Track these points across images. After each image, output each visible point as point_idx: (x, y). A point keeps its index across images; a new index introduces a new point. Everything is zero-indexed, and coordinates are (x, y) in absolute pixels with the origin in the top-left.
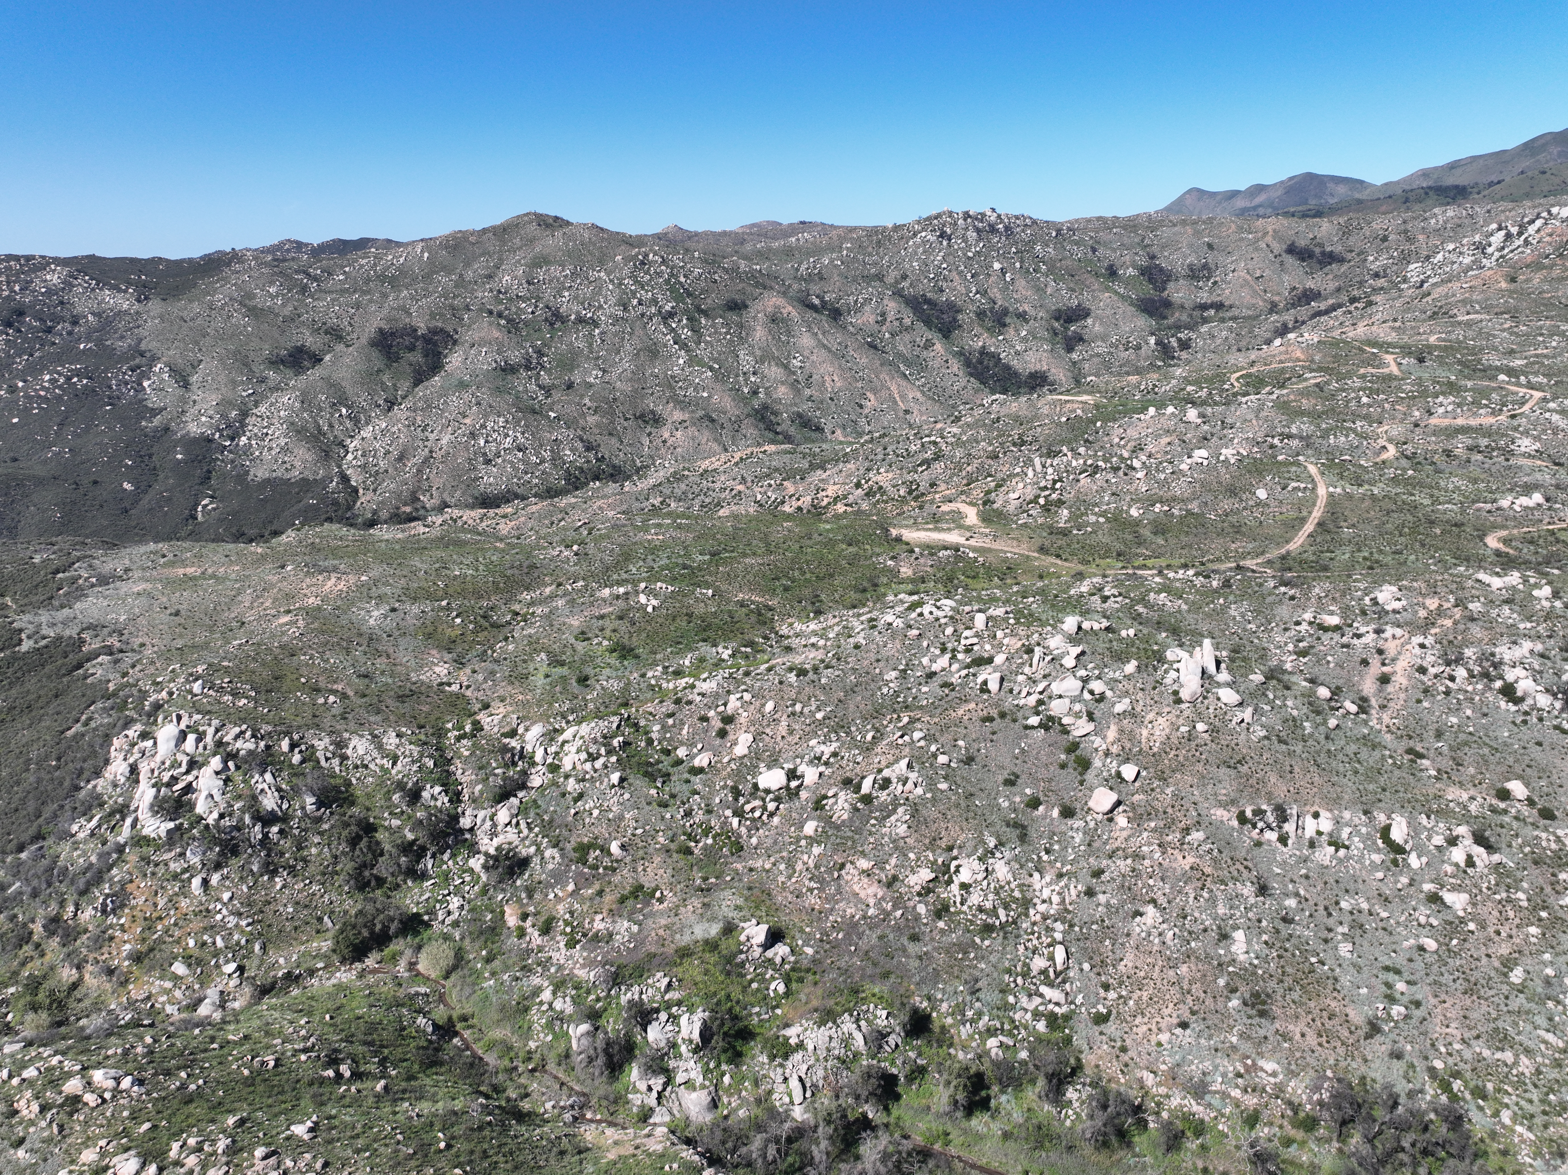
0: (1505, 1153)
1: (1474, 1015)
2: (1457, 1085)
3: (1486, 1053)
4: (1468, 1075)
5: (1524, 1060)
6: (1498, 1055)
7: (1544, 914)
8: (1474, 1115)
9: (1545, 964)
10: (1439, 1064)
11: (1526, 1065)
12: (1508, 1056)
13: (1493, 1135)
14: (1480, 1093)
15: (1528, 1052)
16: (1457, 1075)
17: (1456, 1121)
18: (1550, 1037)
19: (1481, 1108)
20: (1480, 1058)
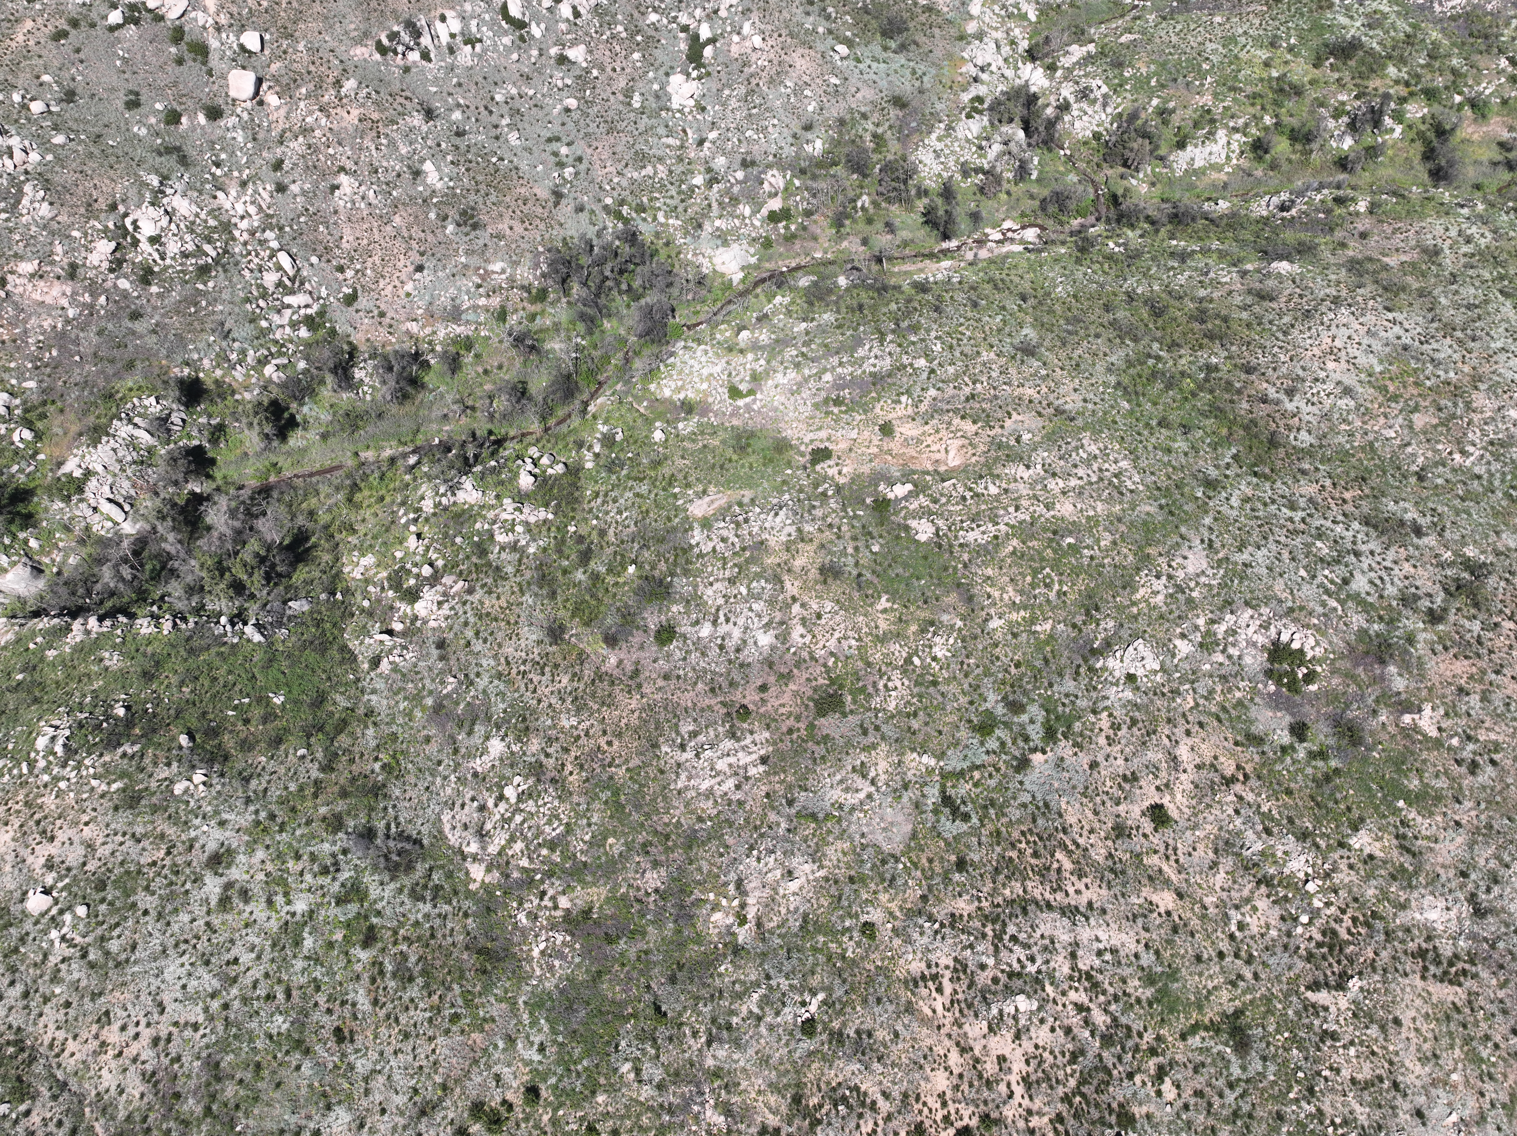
0: (667, 244)
1: (619, 149)
2: (625, 210)
3: (635, 175)
4: (629, 199)
5: (660, 167)
6: (644, 173)
7: (639, 38)
8: (643, 227)
9: (651, 82)
10: (609, 201)
11: (662, 171)
12: (649, 170)
13: (657, 235)
14: (641, 209)
15: (660, 159)
16: (622, 203)
17: (632, 237)
18: (670, 141)
19: (644, 220)
20: (633, 181)
